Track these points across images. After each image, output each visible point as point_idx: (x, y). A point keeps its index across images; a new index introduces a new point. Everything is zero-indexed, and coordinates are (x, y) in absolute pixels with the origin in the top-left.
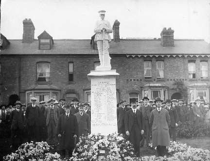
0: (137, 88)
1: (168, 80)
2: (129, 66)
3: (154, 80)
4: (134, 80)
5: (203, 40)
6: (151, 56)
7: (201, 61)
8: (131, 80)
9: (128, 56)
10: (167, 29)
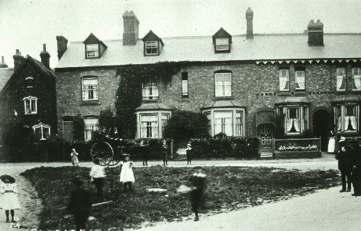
0: (270, 104)
1: (310, 93)
2: (260, 75)
3: (293, 93)
4: (266, 94)
6: (288, 62)
8: (262, 94)
9: (258, 63)
10: (315, 22)
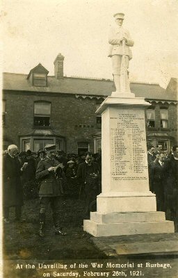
2: (78, 109)
4: (84, 126)
5: (158, 85)
7: (161, 108)
8: (80, 126)
9: (77, 97)
